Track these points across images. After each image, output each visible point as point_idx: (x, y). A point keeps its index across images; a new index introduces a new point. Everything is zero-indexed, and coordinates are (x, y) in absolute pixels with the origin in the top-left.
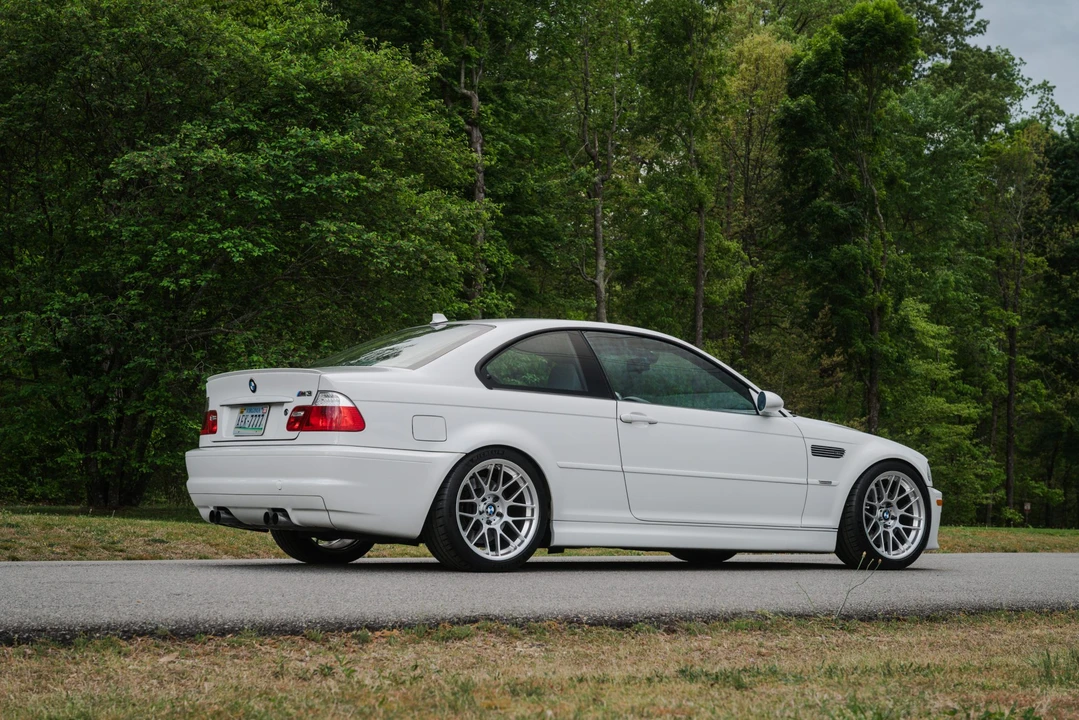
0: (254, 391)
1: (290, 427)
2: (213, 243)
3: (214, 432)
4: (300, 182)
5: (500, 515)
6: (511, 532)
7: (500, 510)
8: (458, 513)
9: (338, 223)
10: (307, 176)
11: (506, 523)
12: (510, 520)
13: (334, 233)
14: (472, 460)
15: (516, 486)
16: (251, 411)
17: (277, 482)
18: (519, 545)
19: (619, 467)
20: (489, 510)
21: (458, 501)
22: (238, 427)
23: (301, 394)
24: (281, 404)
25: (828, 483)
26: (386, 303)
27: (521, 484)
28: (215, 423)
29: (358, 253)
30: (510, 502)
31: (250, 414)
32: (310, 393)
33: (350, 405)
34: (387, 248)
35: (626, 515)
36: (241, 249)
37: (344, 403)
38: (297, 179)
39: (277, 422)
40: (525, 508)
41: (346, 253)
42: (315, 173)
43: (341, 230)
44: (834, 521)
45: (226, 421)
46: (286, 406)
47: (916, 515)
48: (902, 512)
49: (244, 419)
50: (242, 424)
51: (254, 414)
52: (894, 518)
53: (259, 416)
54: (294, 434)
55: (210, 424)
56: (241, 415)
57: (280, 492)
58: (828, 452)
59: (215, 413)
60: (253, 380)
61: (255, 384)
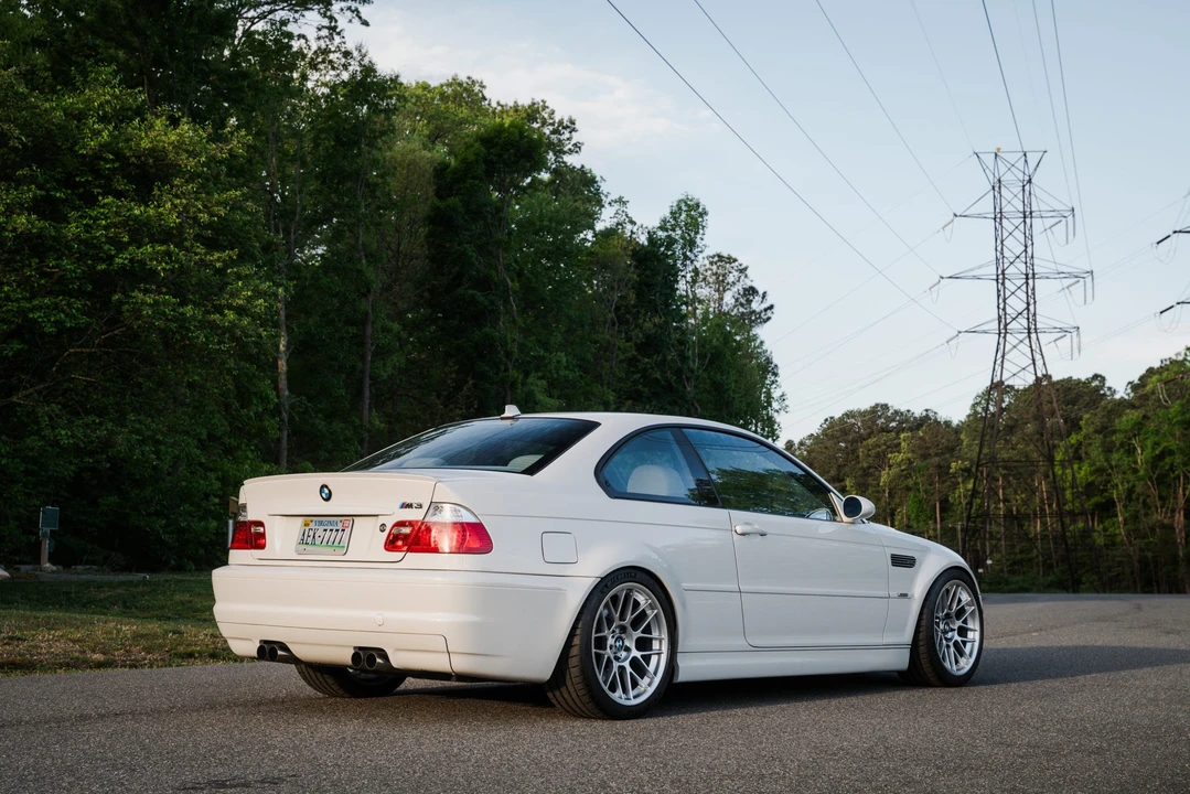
0: (328, 499)
1: (391, 545)
2: (23, 313)
3: (262, 547)
4: (113, 253)
5: (628, 649)
6: (639, 668)
7: (627, 643)
8: (594, 650)
9: (152, 296)
10: (121, 247)
11: (634, 658)
12: (638, 654)
13: (150, 305)
14: (606, 586)
15: (643, 615)
16: (321, 523)
17: (379, 616)
18: (649, 685)
19: (735, 587)
20: (618, 644)
21: (594, 635)
22: (303, 542)
23: (405, 506)
24: (375, 516)
25: (904, 596)
26: (196, 378)
27: (649, 612)
28: (263, 536)
29: (174, 326)
30: (638, 634)
31: (321, 529)
33: (474, 520)
34: (199, 321)
35: (741, 643)
36: (52, 319)
37: (467, 518)
38: (110, 250)
39: (367, 540)
40: (651, 639)
41: (162, 326)
42: (129, 243)
43: (156, 303)
44: (907, 636)
45: (282, 536)
46: (381, 520)
47: (970, 626)
48: (959, 623)
49: (311, 533)
50: (310, 540)
51: (329, 528)
52: (952, 630)
53: (337, 530)
54: (397, 555)
55: (253, 537)
56: (307, 528)
57: (380, 629)
58: (904, 561)
59: (261, 524)
60: (326, 487)
61: (330, 491)
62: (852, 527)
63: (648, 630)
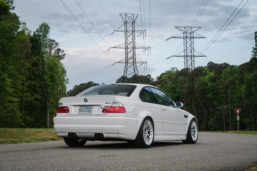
0: (86, 101)
1: (103, 112)
3: (68, 112)
5: (146, 134)
6: (148, 137)
7: (146, 132)
11: (148, 135)
15: (149, 127)
17: (102, 126)
19: (162, 121)
22: (80, 111)
23: (106, 103)
24: (99, 105)
25: (186, 124)
28: (68, 110)
31: (85, 108)
32: (111, 103)
33: (122, 106)
35: (163, 133)
37: (121, 105)
39: (96, 110)
44: (186, 133)
45: (73, 110)
46: (101, 106)
48: (194, 130)
49: (82, 109)
50: (82, 110)
51: (87, 108)
52: (193, 132)
53: (89, 108)
54: (106, 113)
55: (65, 110)
56: (81, 108)
57: (103, 129)
58: (186, 116)
59: (67, 107)
60: (86, 99)
61: (87, 100)
62: (177, 109)
63: (149, 130)
